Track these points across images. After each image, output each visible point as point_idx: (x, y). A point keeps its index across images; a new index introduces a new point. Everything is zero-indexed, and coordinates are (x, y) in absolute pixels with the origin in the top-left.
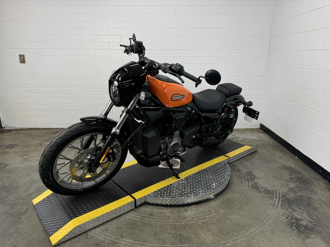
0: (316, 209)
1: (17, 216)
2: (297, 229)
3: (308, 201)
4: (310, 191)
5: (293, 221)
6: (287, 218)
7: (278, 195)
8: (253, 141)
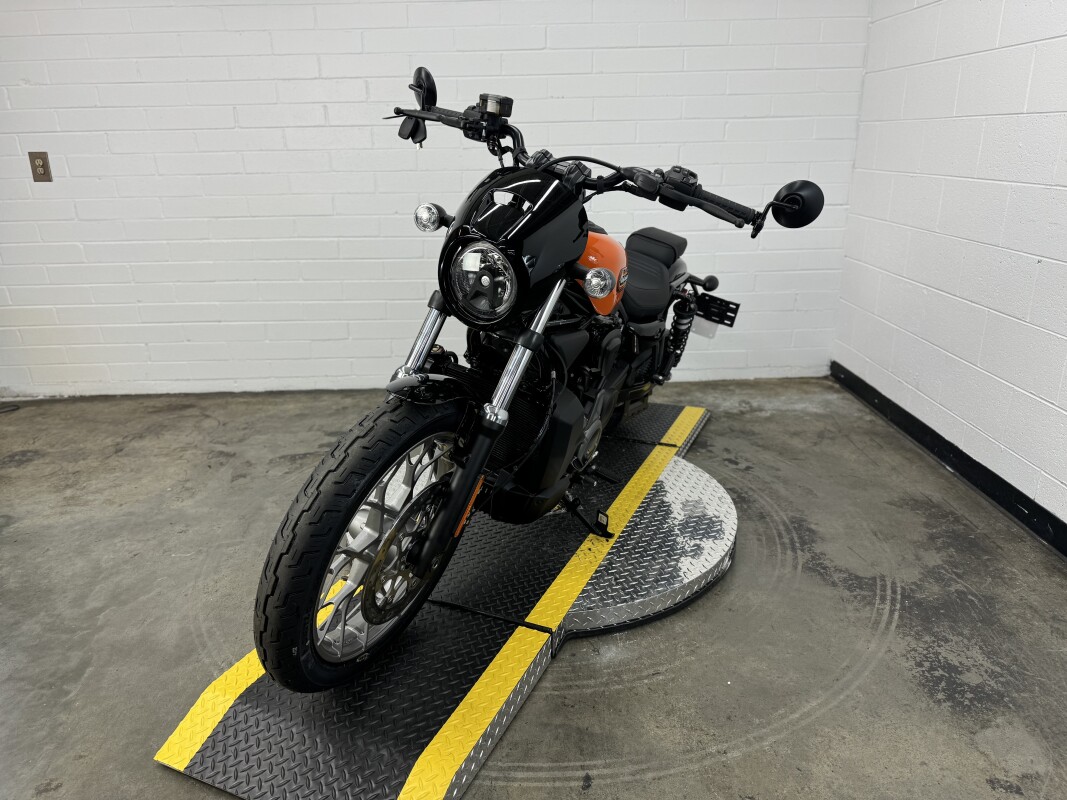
0: (1011, 634)
1: (51, 685)
2: (950, 698)
3: (985, 607)
4: (991, 576)
5: (937, 674)
6: (920, 665)
7: (889, 592)
8: (808, 418)
